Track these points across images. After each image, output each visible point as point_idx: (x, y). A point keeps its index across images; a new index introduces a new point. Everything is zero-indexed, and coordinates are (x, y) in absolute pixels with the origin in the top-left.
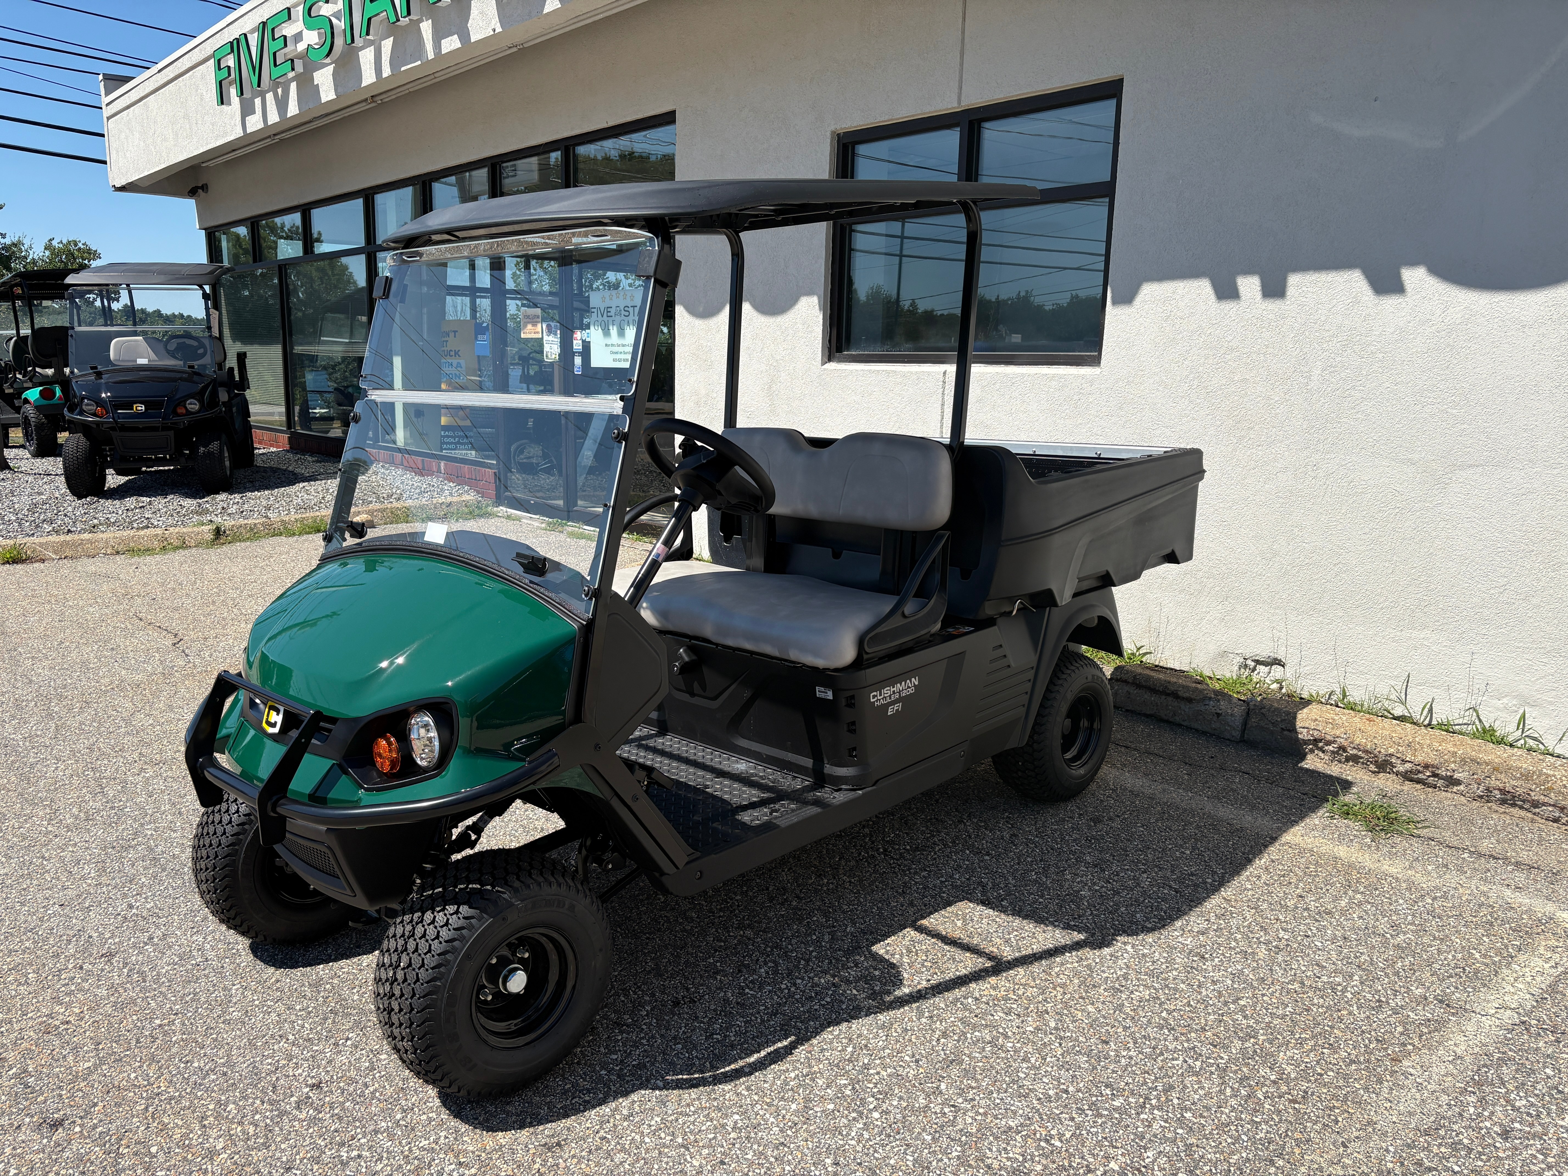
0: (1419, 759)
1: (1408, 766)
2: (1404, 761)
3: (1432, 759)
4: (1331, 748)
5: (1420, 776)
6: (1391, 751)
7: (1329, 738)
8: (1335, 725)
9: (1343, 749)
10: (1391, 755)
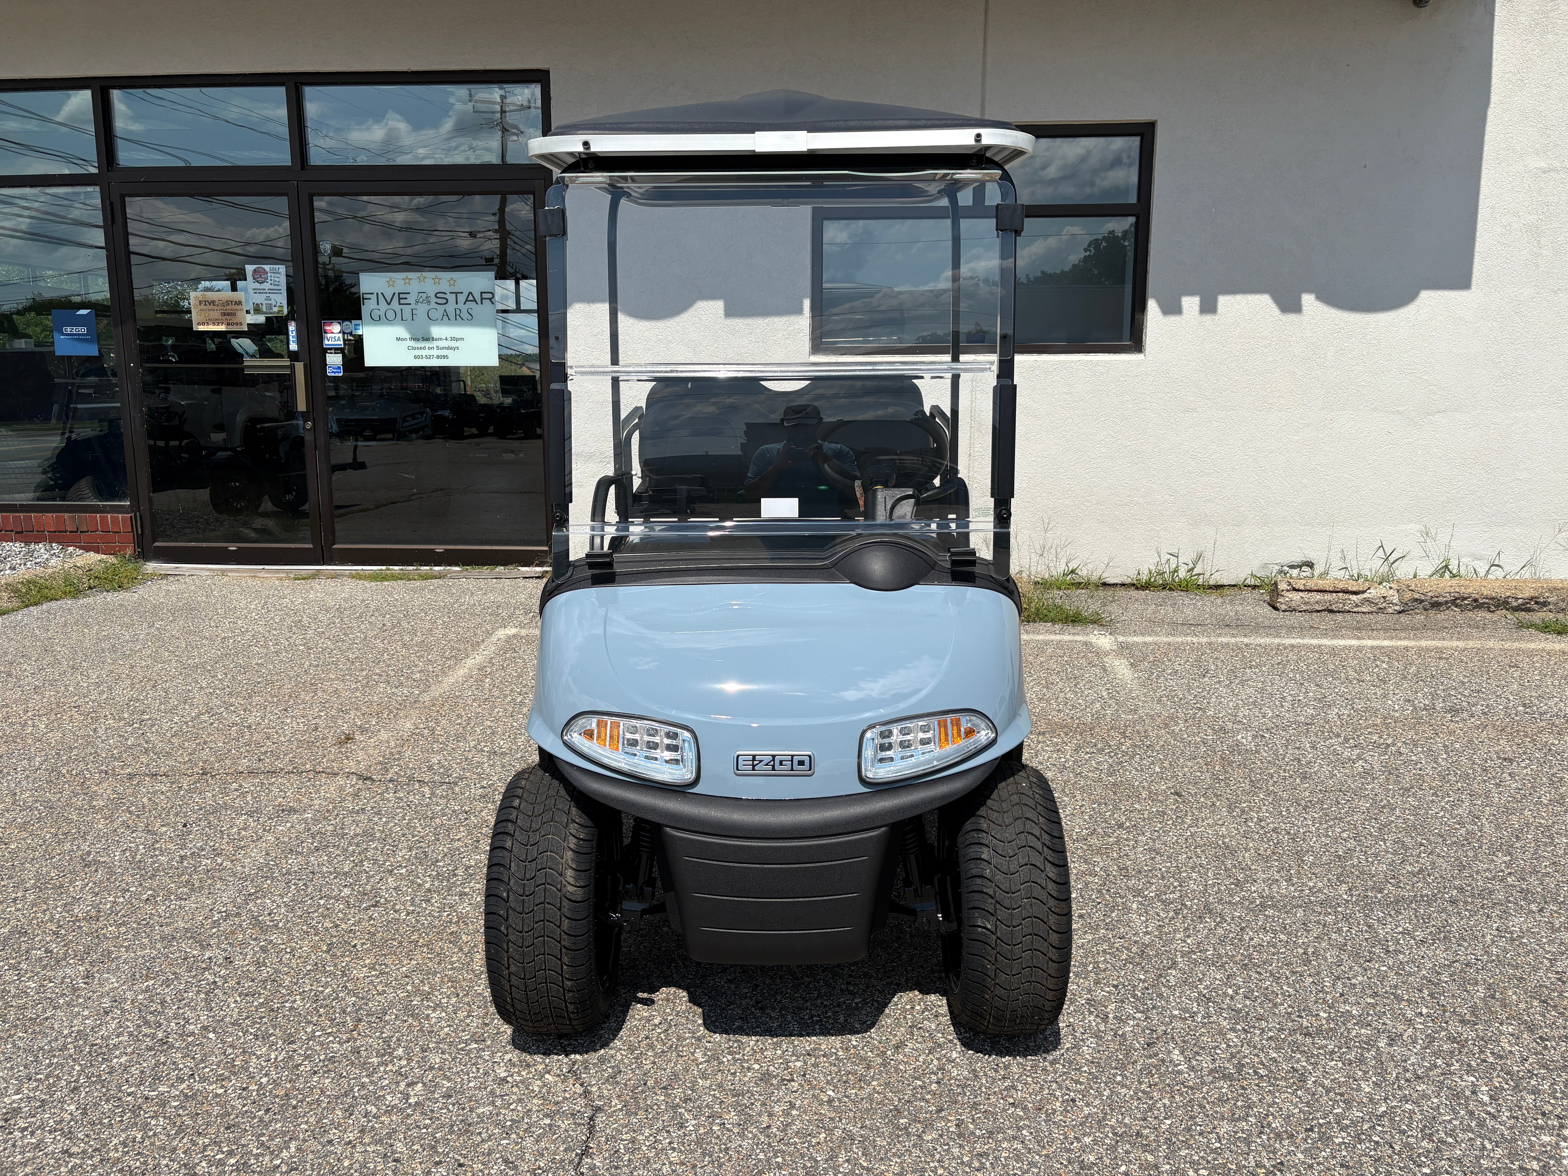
0: (1527, 594)
1: (1520, 601)
2: (1517, 599)
3: (1533, 593)
4: (1466, 602)
5: (1528, 606)
6: (1508, 594)
7: (1466, 595)
8: (1466, 587)
9: (1476, 600)
10: (1508, 597)
